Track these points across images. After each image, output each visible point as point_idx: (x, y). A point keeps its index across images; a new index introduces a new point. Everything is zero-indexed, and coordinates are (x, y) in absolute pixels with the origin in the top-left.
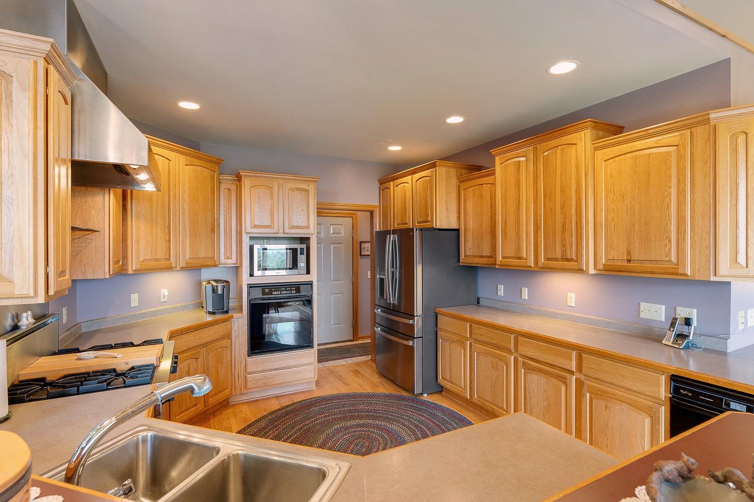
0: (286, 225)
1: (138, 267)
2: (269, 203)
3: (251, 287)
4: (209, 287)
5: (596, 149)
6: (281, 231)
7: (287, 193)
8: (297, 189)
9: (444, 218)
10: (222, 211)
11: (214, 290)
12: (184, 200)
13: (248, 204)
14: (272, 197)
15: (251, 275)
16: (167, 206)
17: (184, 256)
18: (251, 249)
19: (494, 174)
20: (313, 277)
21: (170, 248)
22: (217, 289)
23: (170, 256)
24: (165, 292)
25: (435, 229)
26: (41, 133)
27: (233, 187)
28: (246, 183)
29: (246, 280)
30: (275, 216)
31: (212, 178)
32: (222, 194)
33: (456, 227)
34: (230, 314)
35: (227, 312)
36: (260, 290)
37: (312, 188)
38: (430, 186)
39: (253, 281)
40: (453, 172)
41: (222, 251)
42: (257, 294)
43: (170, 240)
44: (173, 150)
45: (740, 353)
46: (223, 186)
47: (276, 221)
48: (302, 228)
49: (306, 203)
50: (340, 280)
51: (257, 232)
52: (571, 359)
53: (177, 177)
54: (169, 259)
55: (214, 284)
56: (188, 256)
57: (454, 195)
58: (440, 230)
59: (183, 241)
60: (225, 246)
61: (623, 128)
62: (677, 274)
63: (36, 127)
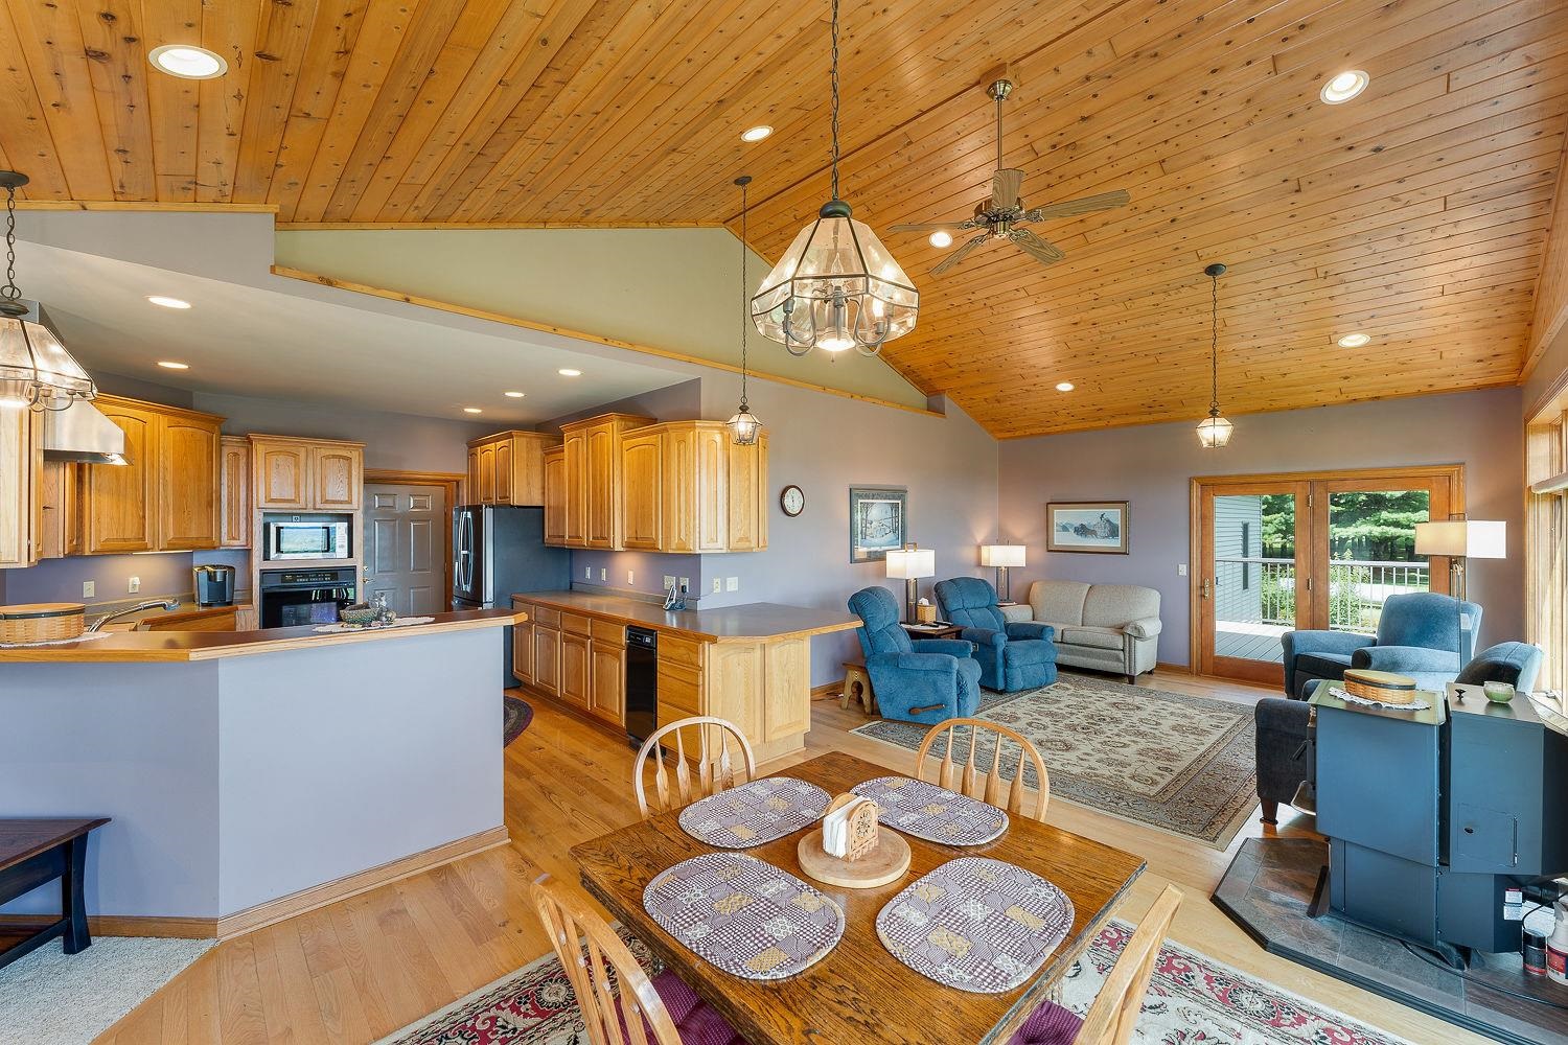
0: (318, 499)
1: (99, 548)
2: (293, 473)
3: (263, 573)
4: (204, 576)
5: (624, 439)
6: (310, 505)
7: (318, 462)
8: (334, 456)
9: (524, 492)
10: (225, 480)
11: (212, 577)
12: (165, 469)
13: (262, 473)
14: (297, 465)
15: (266, 557)
16: (140, 477)
17: (165, 535)
18: (267, 527)
19: (563, 451)
20: (358, 561)
21: (144, 526)
22: (215, 576)
23: (144, 534)
24: (136, 580)
25: (512, 506)
26: (26, 430)
27: (243, 451)
28: (260, 449)
29: (258, 564)
30: (302, 488)
31: (210, 441)
32: (224, 459)
33: (538, 503)
34: (234, 606)
35: (230, 603)
36: (279, 576)
37: (355, 455)
38: (506, 461)
39: (268, 566)
40: (536, 443)
41: (224, 530)
42: (275, 583)
43: (144, 517)
44: (149, 410)
45: (711, 612)
46: (226, 450)
47: (302, 494)
48: (341, 502)
49: (346, 473)
50: (425, 570)
51: (273, 507)
52: (587, 626)
53: (156, 441)
54: (143, 539)
55: (210, 569)
56: (171, 535)
57: (537, 469)
58: (518, 507)
59: (164, 518)
60: (229, 523)
61: (656, 419)
62: (684, 549)
63: (21, 433)
